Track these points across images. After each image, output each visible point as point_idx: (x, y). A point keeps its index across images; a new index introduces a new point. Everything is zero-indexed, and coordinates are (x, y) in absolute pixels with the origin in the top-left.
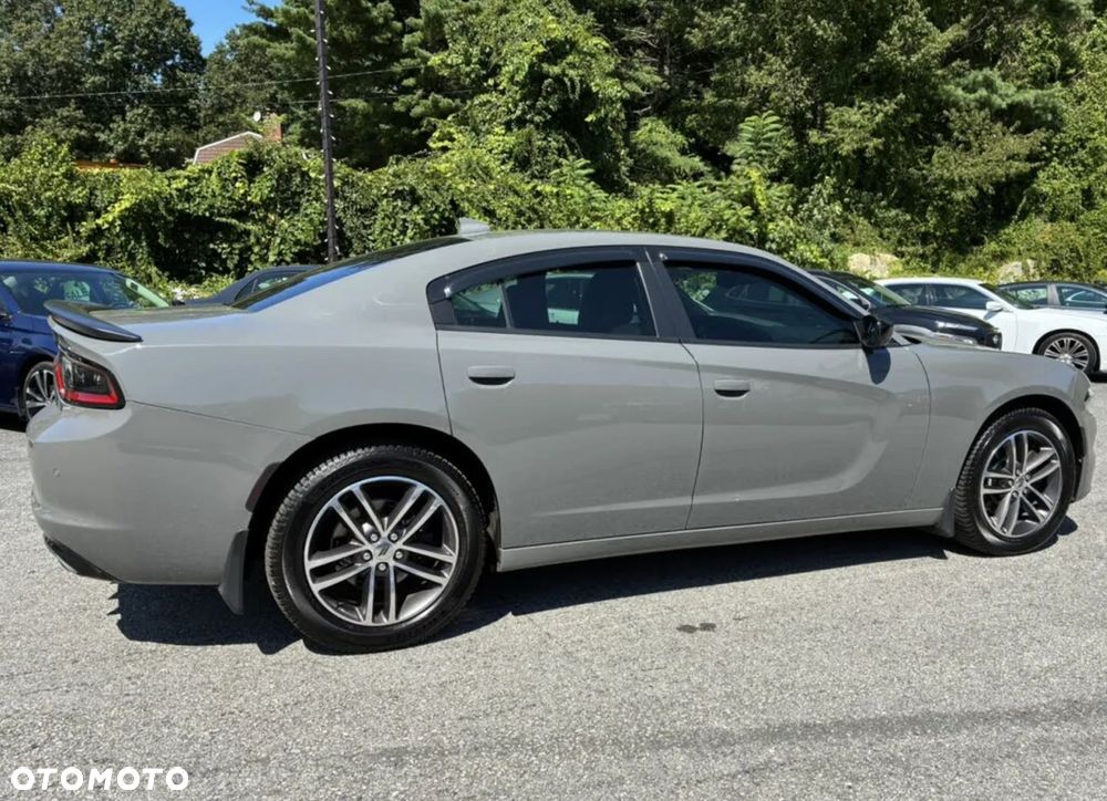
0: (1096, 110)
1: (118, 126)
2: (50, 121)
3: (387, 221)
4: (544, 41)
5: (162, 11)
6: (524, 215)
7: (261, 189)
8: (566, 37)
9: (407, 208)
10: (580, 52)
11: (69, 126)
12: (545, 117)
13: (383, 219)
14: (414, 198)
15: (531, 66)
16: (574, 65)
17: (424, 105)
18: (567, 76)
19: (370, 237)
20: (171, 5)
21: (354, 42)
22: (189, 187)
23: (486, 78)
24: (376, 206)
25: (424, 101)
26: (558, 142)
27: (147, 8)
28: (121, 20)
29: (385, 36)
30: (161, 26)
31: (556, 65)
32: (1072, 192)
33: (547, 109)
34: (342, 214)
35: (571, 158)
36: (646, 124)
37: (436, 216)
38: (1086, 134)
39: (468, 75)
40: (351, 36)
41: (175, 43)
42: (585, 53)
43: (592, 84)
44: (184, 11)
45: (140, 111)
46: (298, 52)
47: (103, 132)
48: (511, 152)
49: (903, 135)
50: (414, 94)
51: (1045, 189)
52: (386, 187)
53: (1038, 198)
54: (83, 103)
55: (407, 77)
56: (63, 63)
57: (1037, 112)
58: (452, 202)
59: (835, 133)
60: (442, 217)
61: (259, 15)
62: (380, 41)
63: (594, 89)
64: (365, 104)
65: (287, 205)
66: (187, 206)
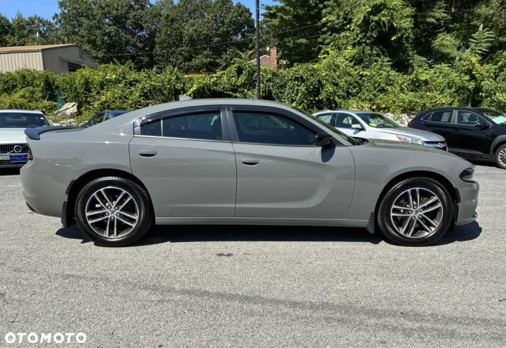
1: (224, 56)
2: (201, 56)
3: (290, 90)
4: (371, 6)
5: (241, 10)
6: (352, 84)
7: (242, 79)
8: (381, 3)
9: (299, 84)
10: (388, 9)
11: (207, 58)
12: (371, 40)
13: (289, 89)
14: (301, 80)
15: (365, 17)
16: (385, 15)
17: (330, 39)
18: (381, 20)
19: (283, 97)
20: (245, 8)
21: (303, 15)
22: (216, 80)
23: (346, 25)
24: (286, 84)
25: (330, 37)
26: (376, 51)
27: (236, 10)
28: (226, 15)
29: (315, 11)
30: (240, 16)
31: (376, 16)
33: (372, 36)
34: (272, 88)
35: (382, 57)
36: (440, 37)
37: (311, 87)
39: (338, 24)
40: (302, 13)
41: (244, 22)
42: (391, 9)
43: (394, 23)
44: (249, 9)
45: (232, 50)
46: (280, 22)
47: (218, 59)
48: (354, 57)
50: (327, 34)
52: (291, 76)
54: (212, 48)
55: (323, 28)
56: (206, 33)
58: (319, 81)
60: (314, 87)
61: (266, 10)
62: (313, 13)
63: (395, 25)
64: (306, 40)
65: (251, 85)
66: (215, 88)
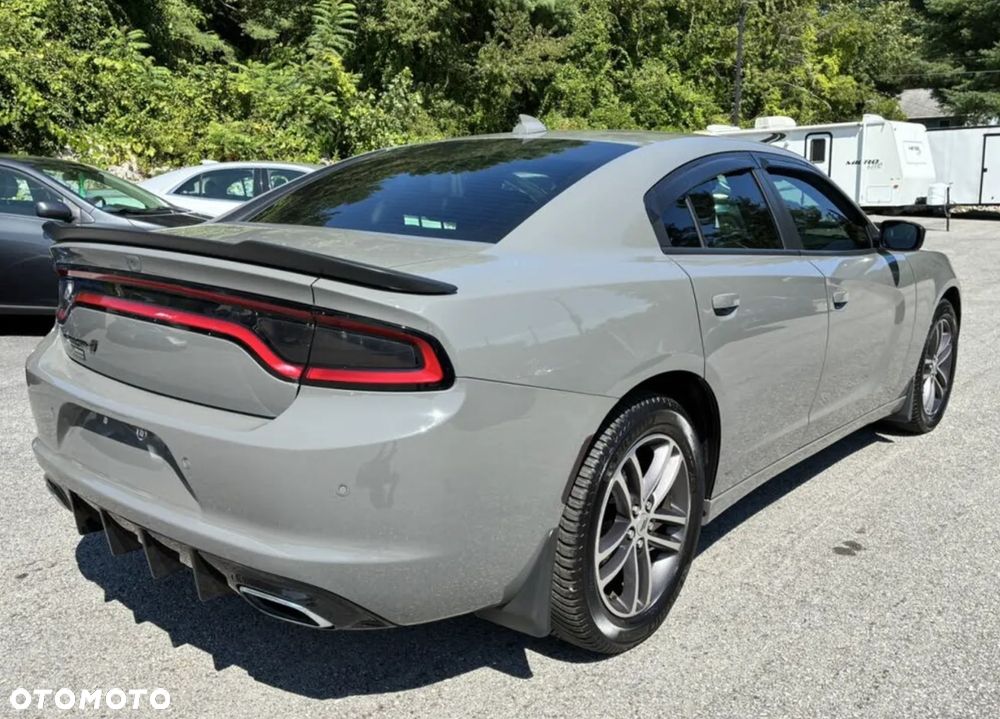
0: (598, 18)
32: (583, 91)
38: (591, 40)
49: (450, 28)
51: (562, 87)
53: (558, 95)
57: (556, 16)
59: (393, 22)
